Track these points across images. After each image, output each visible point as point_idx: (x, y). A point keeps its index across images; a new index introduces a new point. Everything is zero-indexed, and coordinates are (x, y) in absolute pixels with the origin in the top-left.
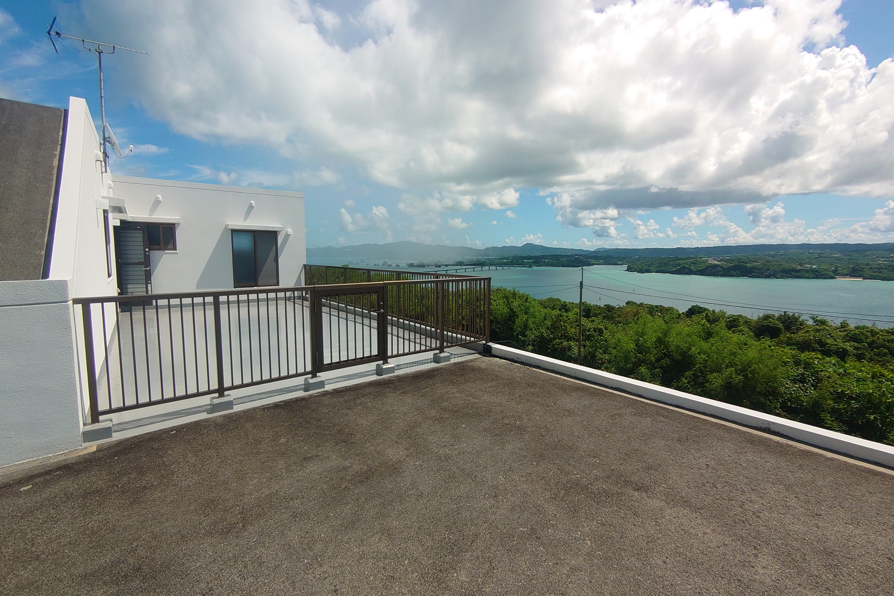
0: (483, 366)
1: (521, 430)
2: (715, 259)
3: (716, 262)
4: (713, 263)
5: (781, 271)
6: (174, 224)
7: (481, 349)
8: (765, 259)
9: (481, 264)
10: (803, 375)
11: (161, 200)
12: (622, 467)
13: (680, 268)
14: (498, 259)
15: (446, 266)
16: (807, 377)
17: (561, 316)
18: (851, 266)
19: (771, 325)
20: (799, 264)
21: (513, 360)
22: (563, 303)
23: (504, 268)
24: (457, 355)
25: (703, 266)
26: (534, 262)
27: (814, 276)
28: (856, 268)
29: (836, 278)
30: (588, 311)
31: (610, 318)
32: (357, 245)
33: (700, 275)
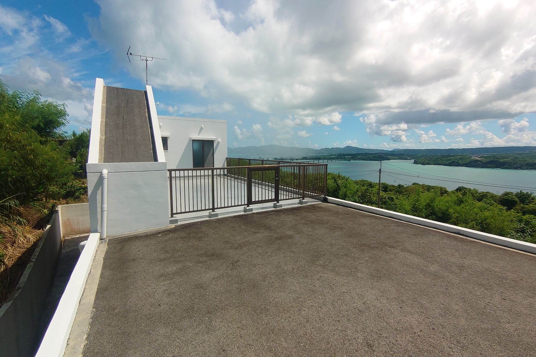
0: (323, 206)
1: (342, 228)
2: (476, 156)
3: (478, 158)
4: (475, 159)
5: (526, 165)
6: (167, 137)
7: (322, 199)
8: (514, 156)
9: (319, 159)
10: (523, 228)
11: (162, 126)
12: (385, 241)
13: (451, 162)
14: (329, 155)
15: (297, 160)
16: (526, 229)
17: (368, 189)
19: (510, 199)
21: (338, 204)
22: (369, 182)
23: (332, 161)
24: (309, 201)
25: (468, 161)
26: (352, 158)
30: (385, 188)
31: (400, 193)
32: (244, 147)
33: (466, 167)
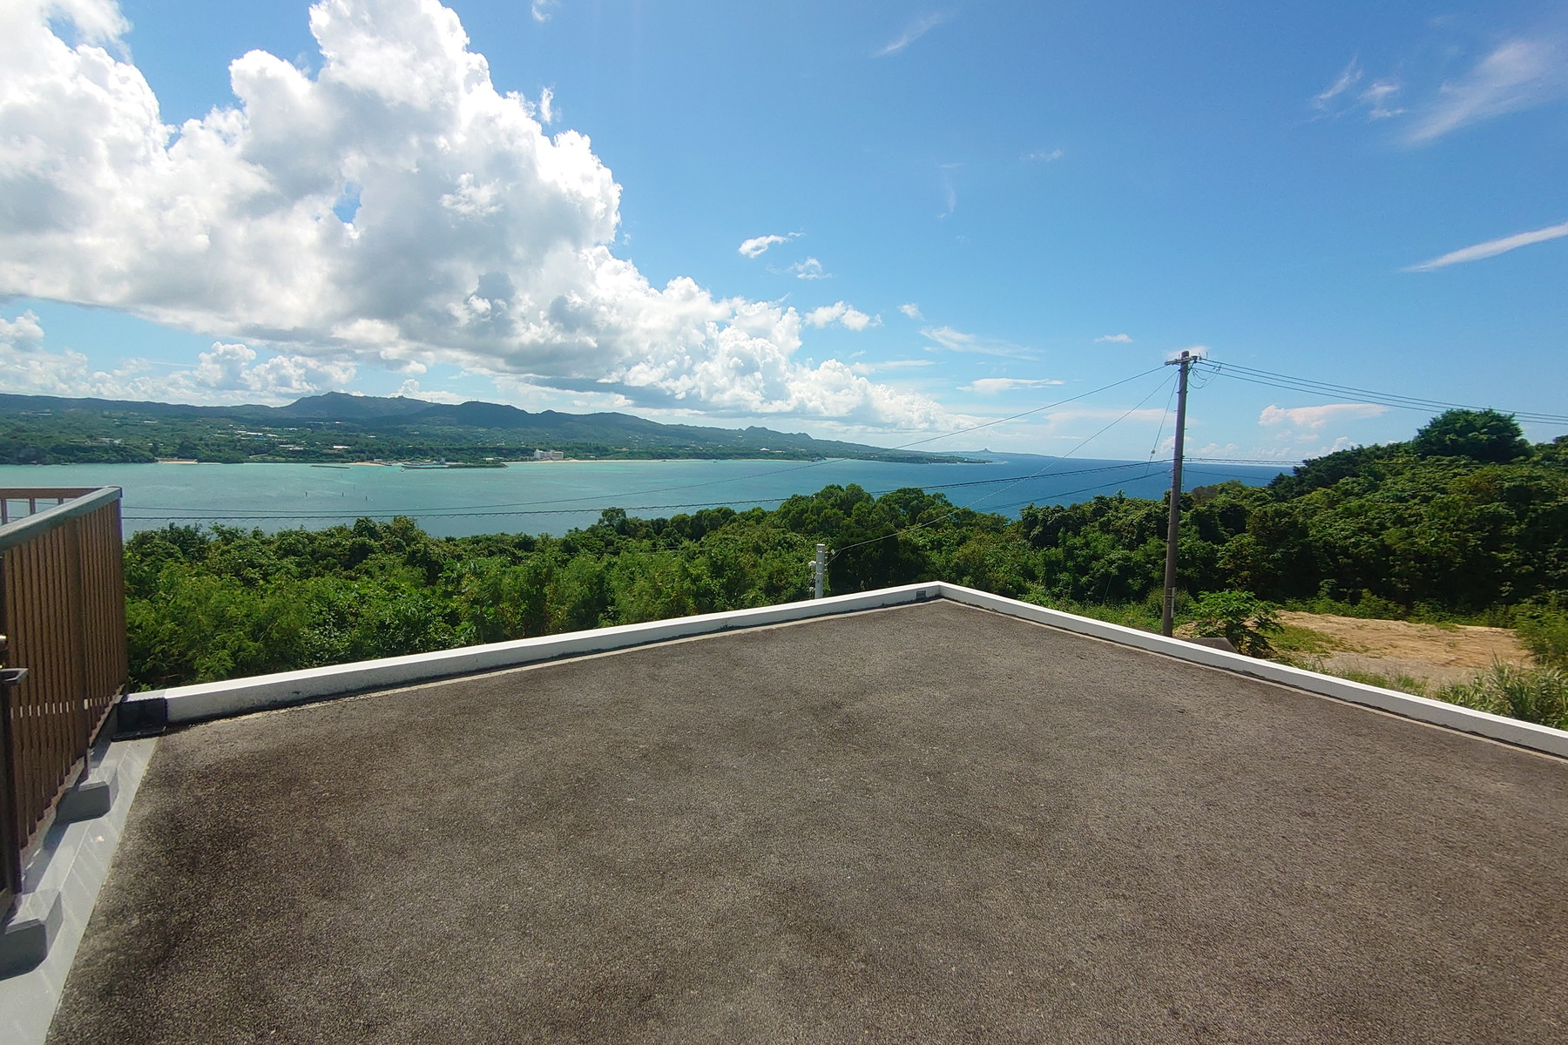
5: (51, 450)
8: (13, 424)
18: (178, 441)
20: (88, 437)
27: (120, 458)
28: (186, 443)
29: (157, 461)
